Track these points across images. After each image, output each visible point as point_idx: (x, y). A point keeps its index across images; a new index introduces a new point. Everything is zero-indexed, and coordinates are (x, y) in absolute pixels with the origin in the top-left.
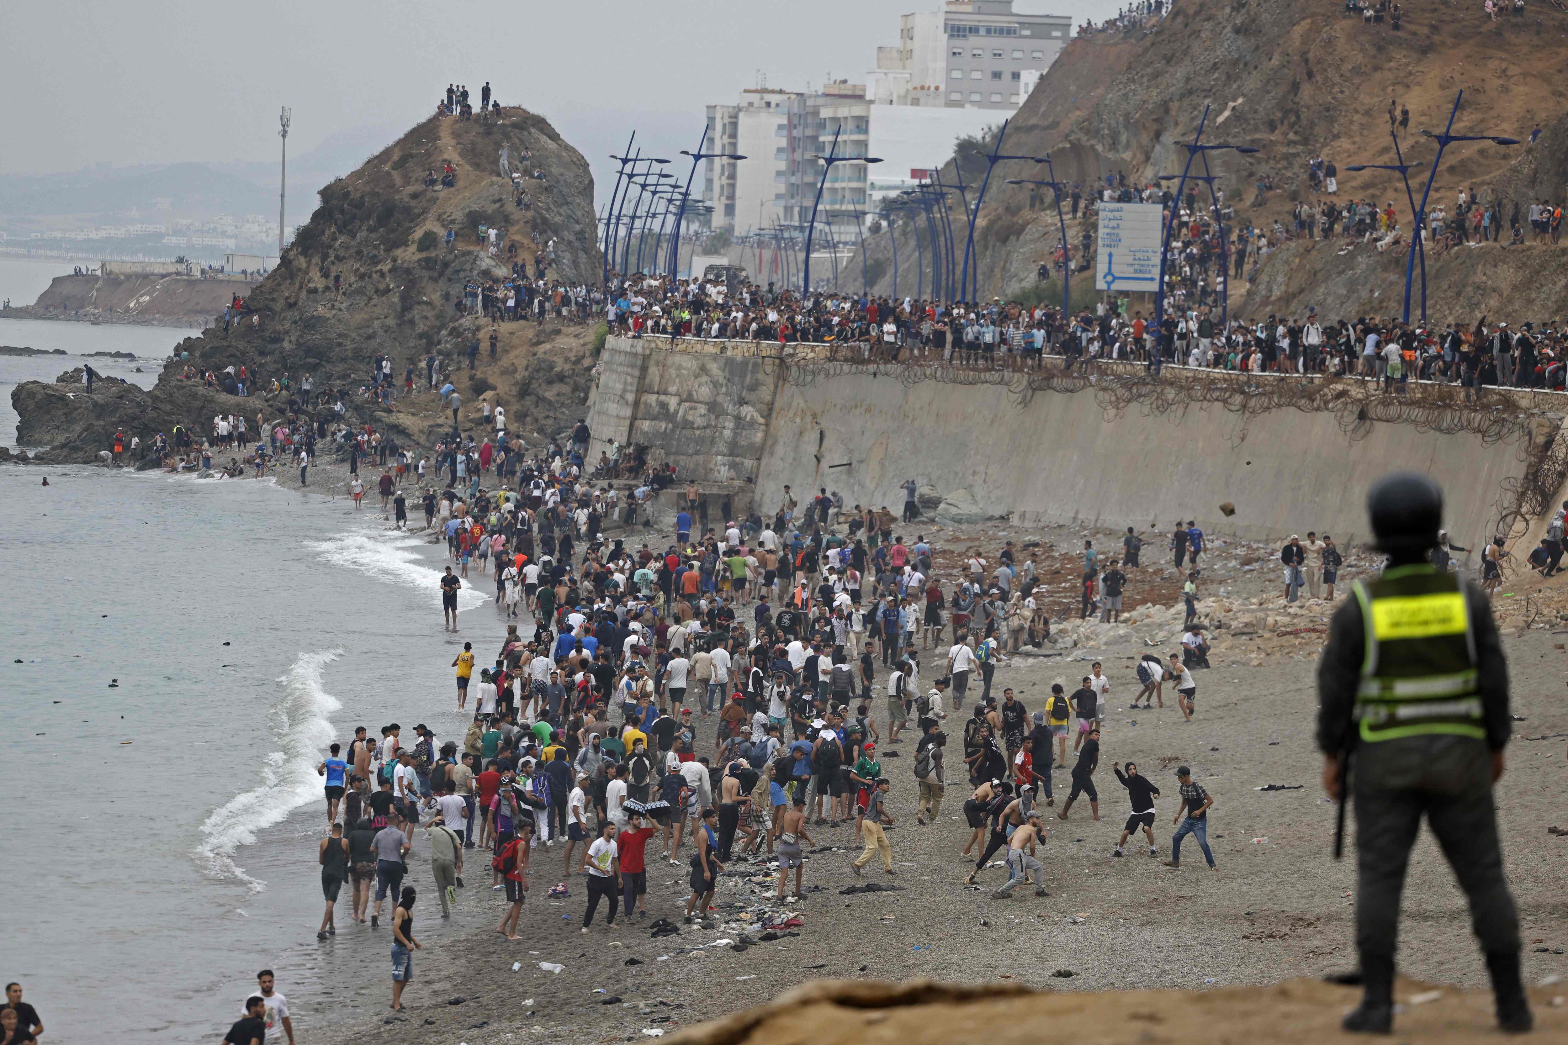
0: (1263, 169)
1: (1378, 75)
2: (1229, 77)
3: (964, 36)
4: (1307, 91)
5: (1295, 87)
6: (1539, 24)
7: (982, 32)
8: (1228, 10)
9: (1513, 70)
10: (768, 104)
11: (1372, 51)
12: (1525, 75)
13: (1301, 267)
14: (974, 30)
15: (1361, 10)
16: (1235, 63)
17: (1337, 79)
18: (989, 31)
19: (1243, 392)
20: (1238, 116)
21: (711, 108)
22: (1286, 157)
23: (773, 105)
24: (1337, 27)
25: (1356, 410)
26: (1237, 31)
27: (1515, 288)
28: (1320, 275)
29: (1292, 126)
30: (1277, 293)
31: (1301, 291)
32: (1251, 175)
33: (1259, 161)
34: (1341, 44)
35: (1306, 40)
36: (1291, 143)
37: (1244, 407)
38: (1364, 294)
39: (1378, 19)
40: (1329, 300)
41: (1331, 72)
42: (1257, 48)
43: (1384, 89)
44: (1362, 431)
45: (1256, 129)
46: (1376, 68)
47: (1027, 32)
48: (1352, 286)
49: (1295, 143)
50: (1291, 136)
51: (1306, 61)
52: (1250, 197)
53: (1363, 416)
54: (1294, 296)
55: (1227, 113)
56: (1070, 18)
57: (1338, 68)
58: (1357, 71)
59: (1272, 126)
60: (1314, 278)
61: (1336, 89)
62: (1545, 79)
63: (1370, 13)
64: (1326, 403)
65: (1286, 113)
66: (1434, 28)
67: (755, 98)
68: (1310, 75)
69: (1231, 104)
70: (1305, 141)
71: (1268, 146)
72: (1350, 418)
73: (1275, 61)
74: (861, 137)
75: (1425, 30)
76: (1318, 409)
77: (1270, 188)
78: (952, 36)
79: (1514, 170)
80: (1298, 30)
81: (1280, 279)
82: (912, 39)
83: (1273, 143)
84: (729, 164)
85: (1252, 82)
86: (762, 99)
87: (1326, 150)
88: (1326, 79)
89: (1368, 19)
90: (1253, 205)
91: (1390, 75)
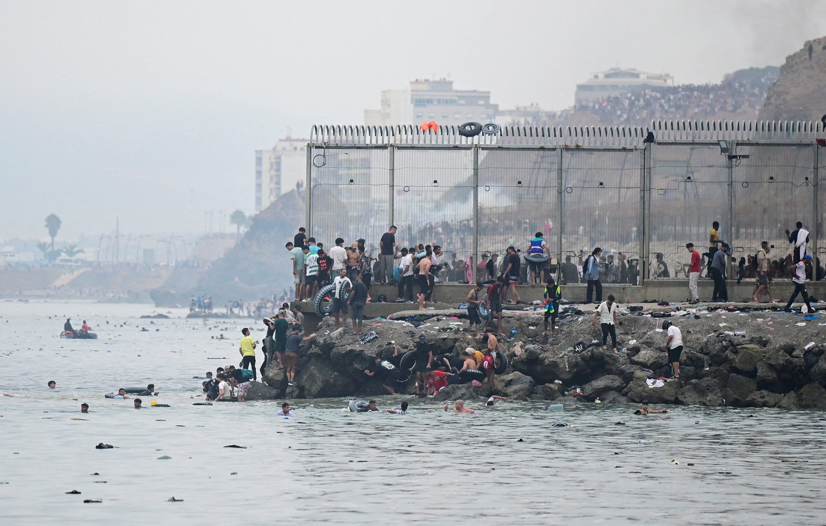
3: (424, 105)
7: (435, 102)
10: (295, 148)
14: (429, 101)
18: (439, 101)
21: (259, 152)
23: (299, 149)
47: (463, 102)
56: (489, 92)
67: (287, 145)
74: (366, 171)
78: (416, 105)
82: (389, 106)
84: (276, 188)
86: (291, 145)
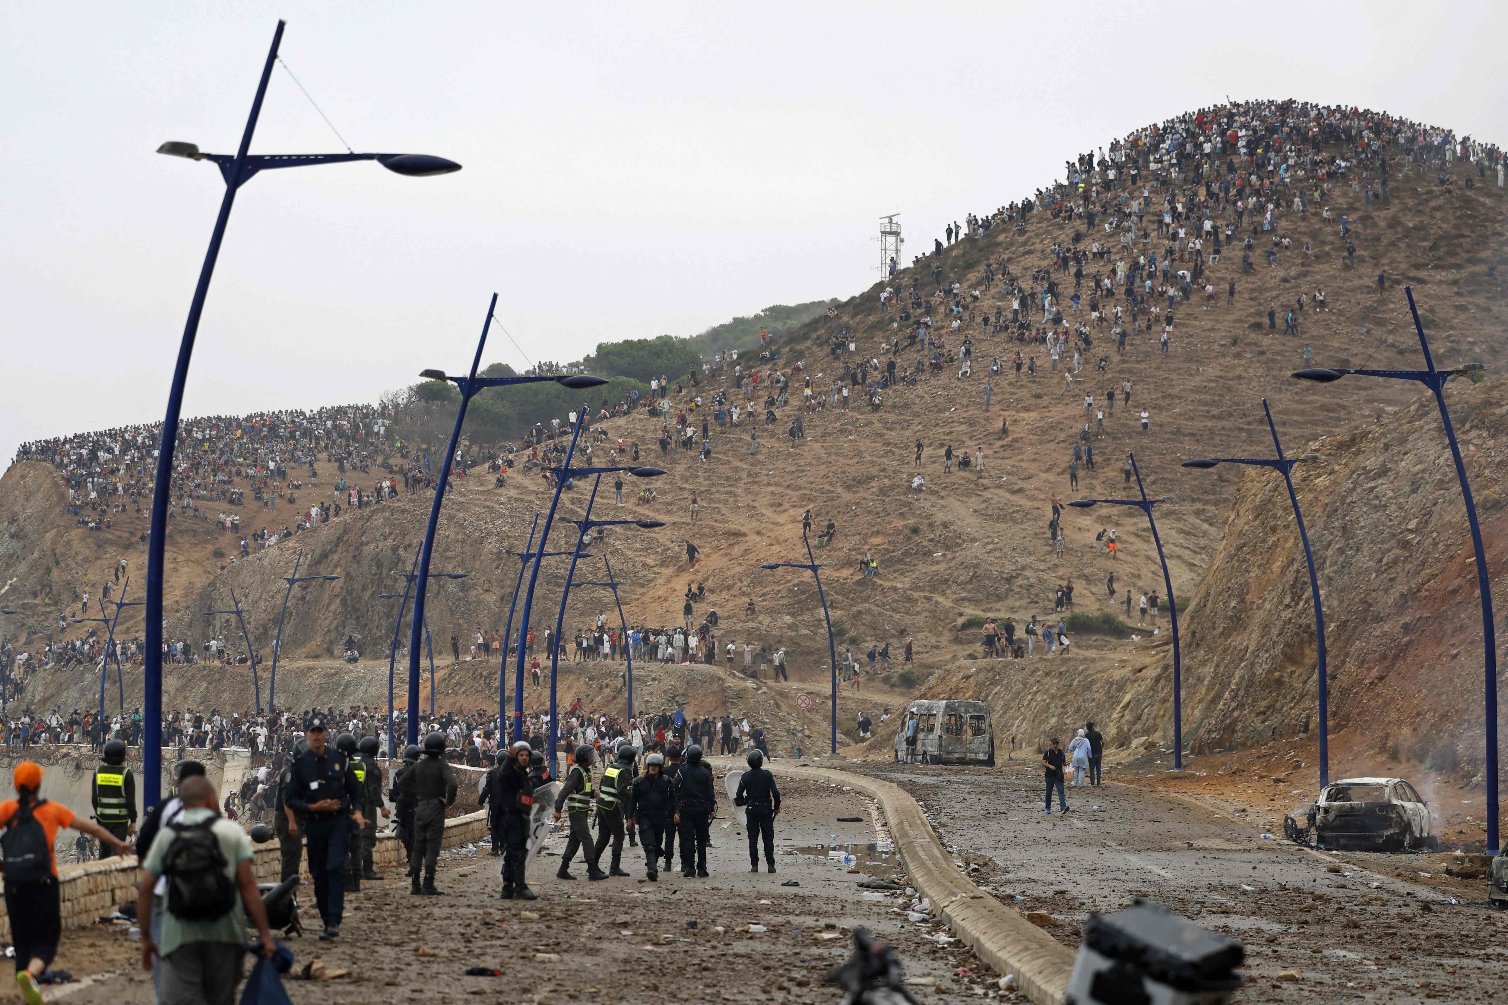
0: (31, 622)
1: (99, 562)
2: (7, 565)
4: (55, 573)
5: (48, 571)
6: (195, 531)
8: (6, 524)
9: (180, 558)
11: (95, 548)
12: (187, 561)
13: (52, 681)
15: (87, 523)
16: (11, 556)
17: (74, 566)
19: (9, 757)
20: (13, 589)
22: (44, 613)
24: (73, 533)
25: (74, 763)
26: (12, 536)
27: (177, 690)
28: (64, 686)
29: (47, 595)
30: (38, 697)
31: (53, 696)
32: (23, 625)
33: (28, 617)
34: (76, 544)
35: (54, 542)
36: (47, 605)
37: (10, 765)
38: (90, 696)
39: (98, 528)
40: (69, 700)
41: (70, 561)
42: (25, 547)
43: (103, 571)
44: (78, 776)
45: (25, 597)
46: (98, 558)
48: (83, 692)
49: (49, 605)
50: (47, 600)
51: (55, 555)
52: (23, 639)
53: (78, 767)
54: (48, 699)
55: (7, 588)
57: (74, 559)
58: (85, 560)
59: (35, 595)
60: (60, 687)
61: (74, 571)
62: (199, 563)
63: (93, 525)
64: (57, 760)
65: (43, 587)
66: (132, 534)
68: (57, 563)
69: (9, 582)
70: (56, 603)
71: (33, 607)
72: (71, 768)
73: (36, 555)
75: (126, 535)
76: (52, 764)
77: (35, 633)
79: (179, 619)
80: (49, 535)
81: (40, 689)
83: (36, 605)
85: (22, 568)
87: (69, 609)
88: (68, 565)
89: (91, 529)
90: (25, 644)
91: (105, 562)
